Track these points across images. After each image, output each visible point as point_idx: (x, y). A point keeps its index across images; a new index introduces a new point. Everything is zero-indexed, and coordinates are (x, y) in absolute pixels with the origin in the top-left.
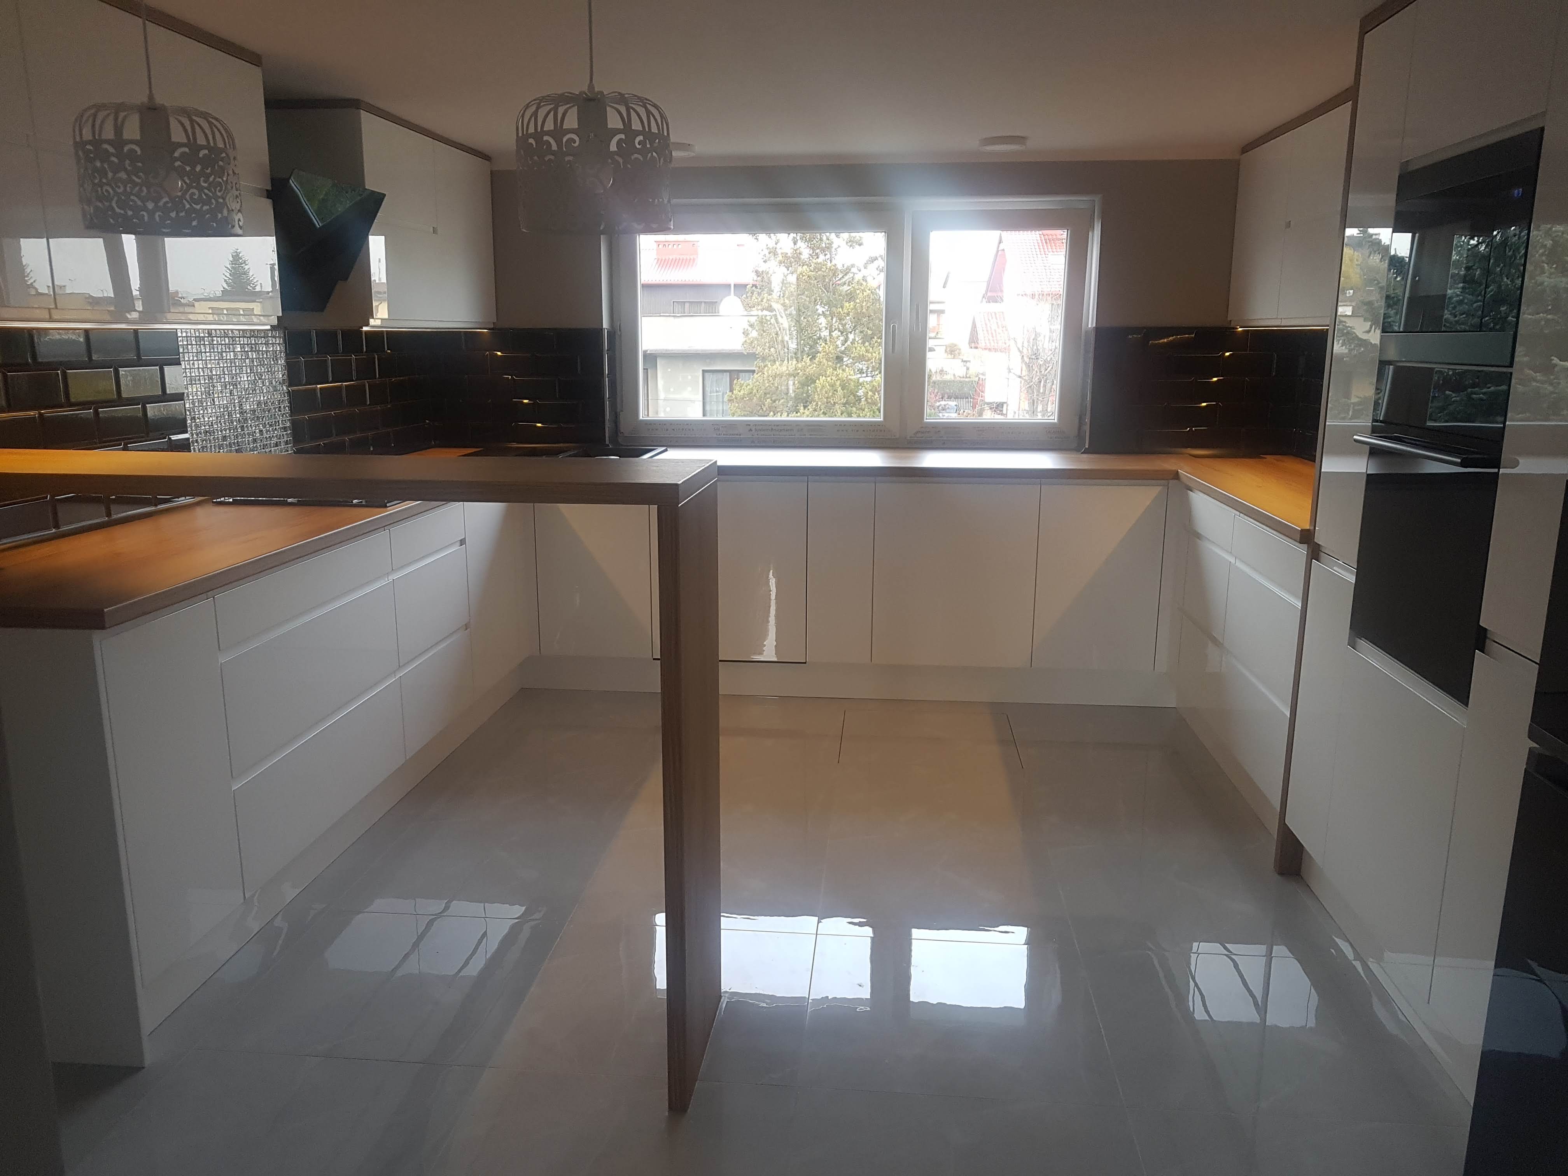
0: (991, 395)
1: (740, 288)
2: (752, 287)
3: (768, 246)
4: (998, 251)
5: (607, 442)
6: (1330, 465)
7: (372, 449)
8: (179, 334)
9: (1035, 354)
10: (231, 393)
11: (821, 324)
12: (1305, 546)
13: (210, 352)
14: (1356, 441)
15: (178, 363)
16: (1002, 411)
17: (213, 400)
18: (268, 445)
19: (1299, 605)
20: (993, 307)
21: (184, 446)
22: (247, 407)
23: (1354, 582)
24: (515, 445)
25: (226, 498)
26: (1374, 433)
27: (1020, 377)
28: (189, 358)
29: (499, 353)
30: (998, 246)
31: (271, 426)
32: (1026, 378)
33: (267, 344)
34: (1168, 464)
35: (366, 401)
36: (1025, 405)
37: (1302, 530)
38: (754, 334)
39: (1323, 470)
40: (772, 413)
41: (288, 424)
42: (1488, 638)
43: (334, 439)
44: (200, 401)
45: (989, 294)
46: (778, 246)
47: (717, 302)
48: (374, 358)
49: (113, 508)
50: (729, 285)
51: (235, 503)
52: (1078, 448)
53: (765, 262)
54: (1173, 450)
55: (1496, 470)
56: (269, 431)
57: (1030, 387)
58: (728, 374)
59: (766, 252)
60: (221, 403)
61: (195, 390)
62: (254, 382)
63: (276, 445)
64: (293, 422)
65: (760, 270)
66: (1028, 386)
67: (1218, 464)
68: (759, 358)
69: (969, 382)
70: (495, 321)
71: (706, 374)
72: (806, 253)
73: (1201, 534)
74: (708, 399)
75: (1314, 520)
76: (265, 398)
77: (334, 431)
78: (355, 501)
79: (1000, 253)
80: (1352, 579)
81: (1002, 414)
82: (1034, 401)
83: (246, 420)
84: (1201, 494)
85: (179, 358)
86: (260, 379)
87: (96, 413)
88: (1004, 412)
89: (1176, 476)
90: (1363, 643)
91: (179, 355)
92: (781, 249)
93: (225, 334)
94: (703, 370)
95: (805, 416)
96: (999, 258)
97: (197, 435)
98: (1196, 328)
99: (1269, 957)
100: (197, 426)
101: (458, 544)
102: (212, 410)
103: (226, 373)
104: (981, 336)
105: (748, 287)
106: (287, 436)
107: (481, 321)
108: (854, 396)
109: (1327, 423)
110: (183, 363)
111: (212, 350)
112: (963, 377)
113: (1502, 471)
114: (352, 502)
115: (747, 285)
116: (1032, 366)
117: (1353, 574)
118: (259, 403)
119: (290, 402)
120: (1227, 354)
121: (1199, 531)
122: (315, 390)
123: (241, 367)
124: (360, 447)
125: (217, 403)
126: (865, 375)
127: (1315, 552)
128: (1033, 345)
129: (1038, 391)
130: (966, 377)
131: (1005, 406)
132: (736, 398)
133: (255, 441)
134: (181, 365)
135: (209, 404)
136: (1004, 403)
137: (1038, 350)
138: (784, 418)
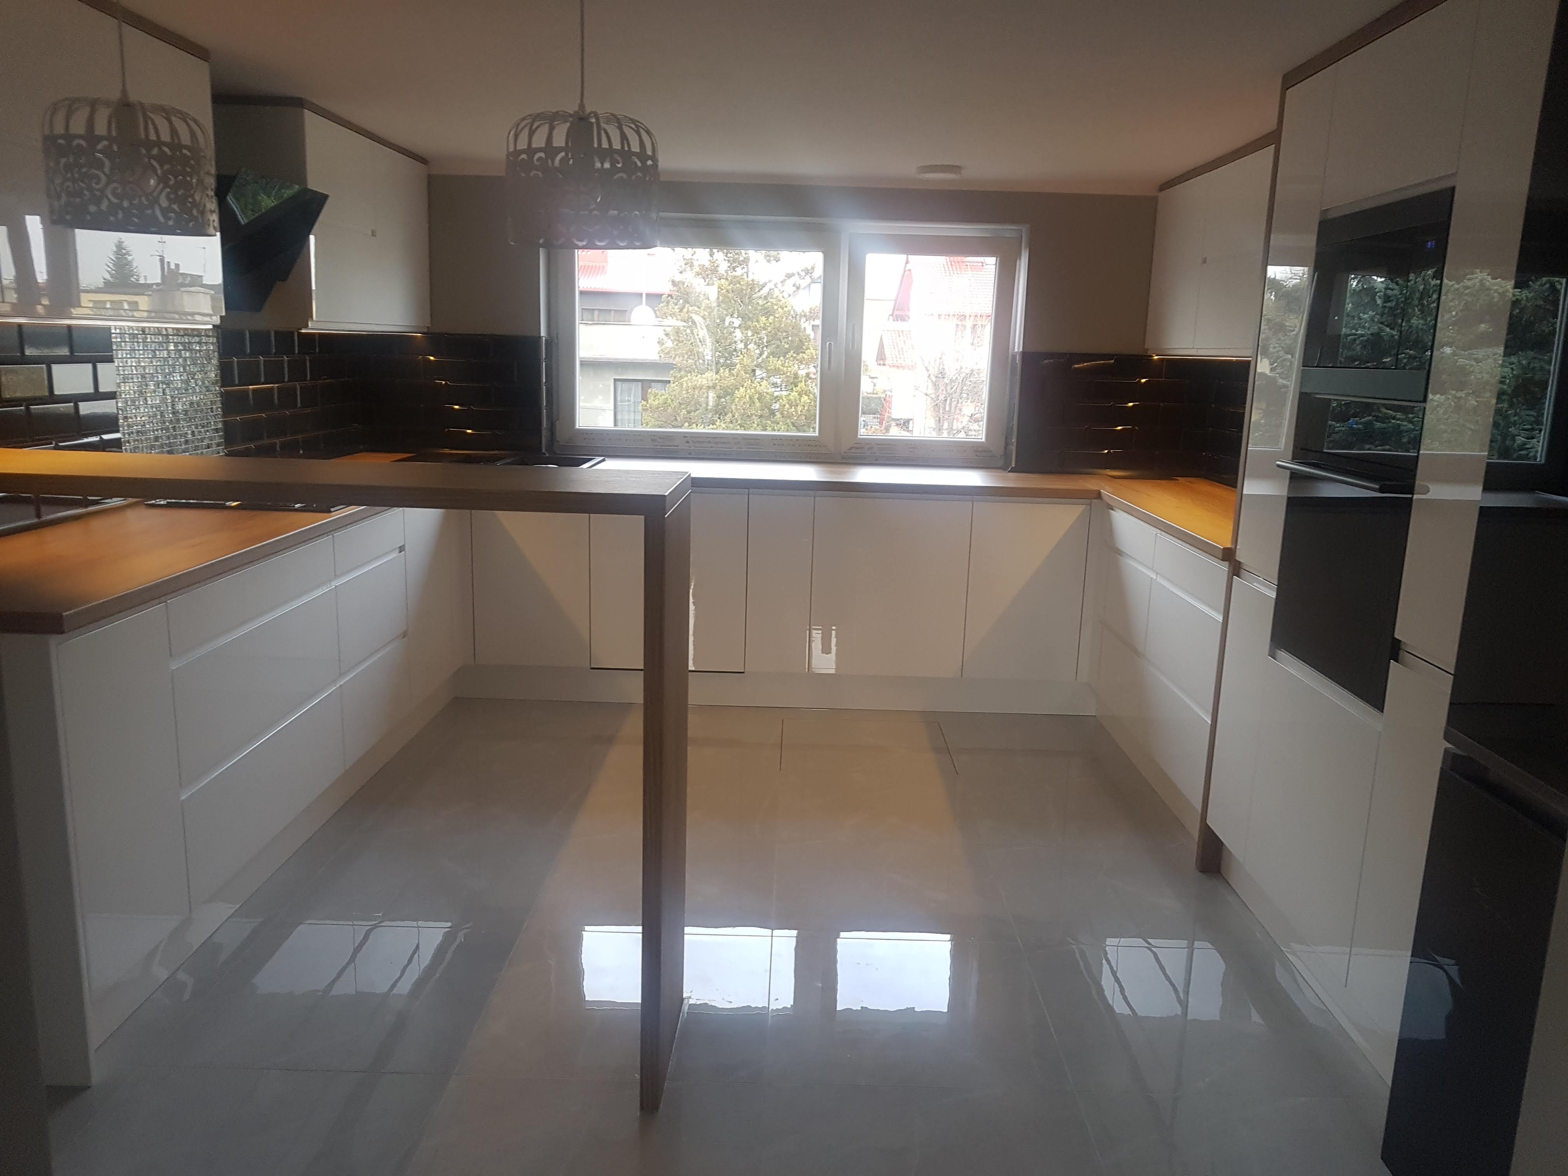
0: (897, 411)
1: (654, 298)
2: (667, 297)
3: (684, 257)
4: (905, 271)
5: (544, 451)
6: (1251, 487)
7: (301, 452)
8: (113, 331)
9: (942, 373)
10: (163, 393)
11: (735, 337)
12: (1226, 563)
13: (144, 350)
14: (1279, 466)
15: (110, 360)
16: (908, 428)
17: (146, 399)
18: (200, 447)
19: (1220, 618)
20: (900, 325)
21: (116, 445)
22: (179, 407)
23: (1274, 597)
24: (447, 451)
25: (158, 500)
26: (1295, 459)
27: (927, 395)
28: (122, 356)
29: (432, 358)
30: (905, 267)
31: (203, 427)
32: (933, 396)
33: (200, 343)
34: (1090, 484)
35: (296, 403)
36: (932, 423)
37: (1224, 549)
38: (669, 344)
39: (1244, 493)
40: (687, 424)
41: (220, 426)
42: (1402, 649)
43: (266, 442)
44: (133, 401)
45: (896, 313)
46: (695, 257)
47: (626, 311)
48: (306, 360)
49: (43, 509)
50: (641, 295)
51: (169, 506)
52: (1004, 466)
53: (681, 273)
54: (1095, 470)
55: (1410, 496)
56: (200, 432)
57: (936, 405)
58: (640, 383)
59: (682, 263)
60: (154, 402)
61: (127, 388)
62: (187, 382)
63: (208, 447)
64: (225, 423)
65: (677, 279)
66: (935, 404)
67: (1137, 485)
68: (676, 368)
69: (876, 398)
70: (429, 326)
71: (619, 384)
72: (723, 266)
73: (1121, 551)
74: (619, 408)
75: (1235, 540)
76: (198, 398)
77: (265, 435)
78: (297, 506)
79: (907, 273)
80: (1273, 595)
81: (908, 431)
82: (940, 418)
83: (178, 421)
84: (1122, 513)
85: (112, 356)
86: (192, 378)
87: (28, 409)
88: (910, 428)
89: (1099, 496)
90: (1282, 654)
91: (112, 352)
92: (697, 260)
93: (158, 332)
94: (615, 379)
95: (721, 428)
96: (906, 277)
97: (129, 435)
98: (1117, 355)
99: (1191, 949)
100: (129, 426)
101: (397, 551)
102: (144, 410)
103: (160, 371)
104: (887, 352)
105: (663, 296)
106: (218, 438)
107: (414, 325)
108: (768, 409)
109: (1249, 448)
110: (116, 360)
111: (145, 348)
112: (870, 393)
113: (1415, 497)
114: (294, 507)
115: (663, 295)
116: (938, 385)
117: (1273, 591)
118: (192, 403)
119: (222, 404)
120: (1143, 381)
121: (1121, 549)
122: (247, 391)
123: (174, 366)
124: (290, 450)
125: (149, 402)
126: (779, 389)
127: (1236, 569)
128: (940, 365)
129: (944, 409)
130: (874, 394)
131: (911, 422)
132: (651, 408)
133: (187, 442)
134: (113, 362)
135: (141, 403)
136: (911, 420)
137: (943, 369)
138: (700, 429)
